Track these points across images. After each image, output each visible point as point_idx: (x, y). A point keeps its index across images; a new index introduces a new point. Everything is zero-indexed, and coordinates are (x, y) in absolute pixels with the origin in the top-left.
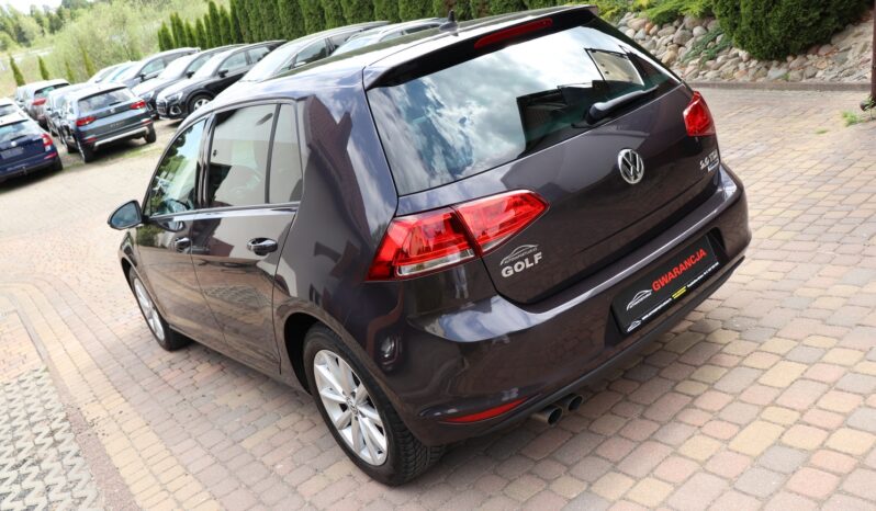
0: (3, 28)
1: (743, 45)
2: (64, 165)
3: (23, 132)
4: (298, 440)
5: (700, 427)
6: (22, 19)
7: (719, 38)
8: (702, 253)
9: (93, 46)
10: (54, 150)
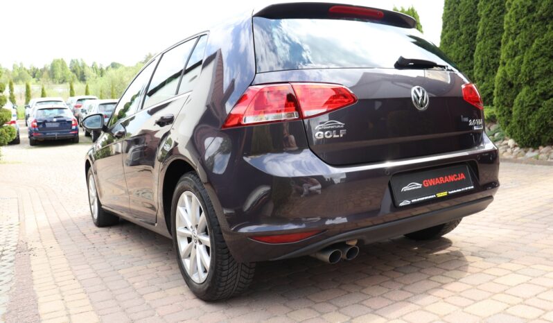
1: (511, 135)
2: (80, 141)
3: (62, 115)
4: (157, 274)
5: (443, 298)
6: (86, 68)
7: (496, 135)
8: (462, 176)
9: (119, 85)
10: (77, 130)
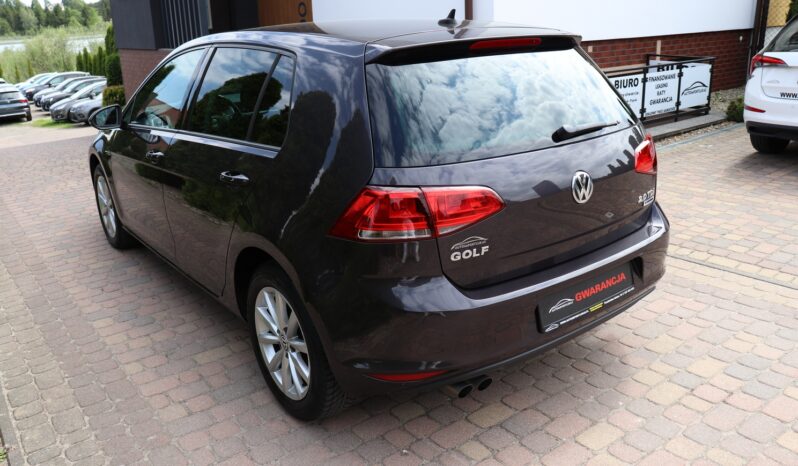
0: (4, 16)
6: (22, 10)
8: (623, 277)
